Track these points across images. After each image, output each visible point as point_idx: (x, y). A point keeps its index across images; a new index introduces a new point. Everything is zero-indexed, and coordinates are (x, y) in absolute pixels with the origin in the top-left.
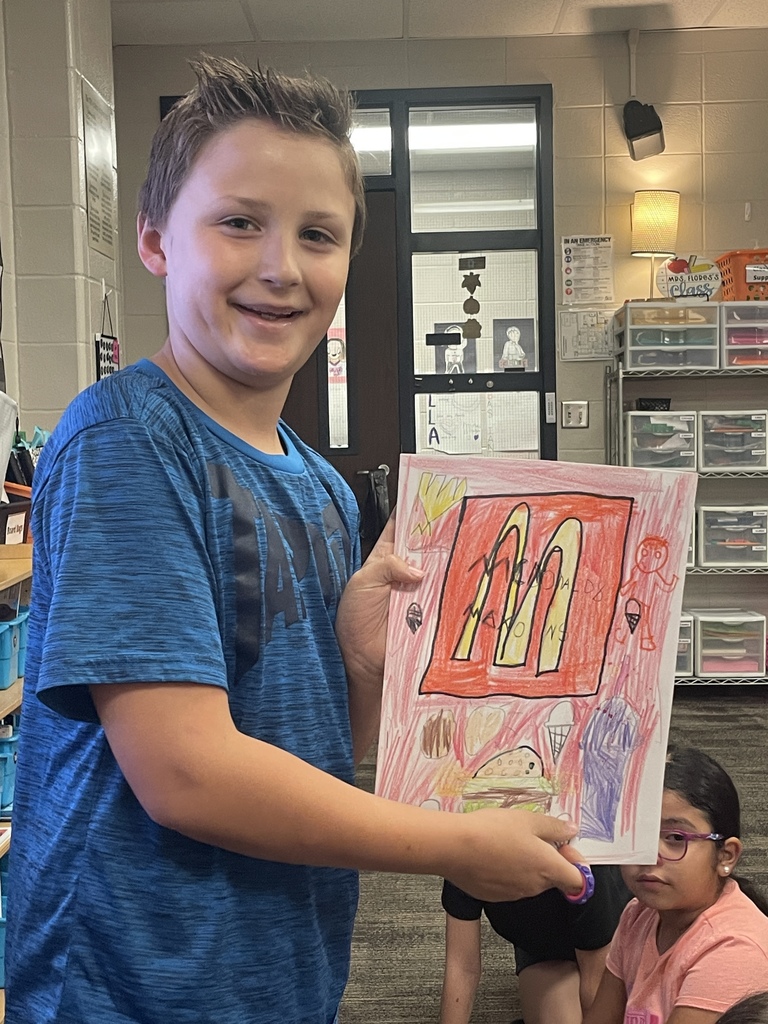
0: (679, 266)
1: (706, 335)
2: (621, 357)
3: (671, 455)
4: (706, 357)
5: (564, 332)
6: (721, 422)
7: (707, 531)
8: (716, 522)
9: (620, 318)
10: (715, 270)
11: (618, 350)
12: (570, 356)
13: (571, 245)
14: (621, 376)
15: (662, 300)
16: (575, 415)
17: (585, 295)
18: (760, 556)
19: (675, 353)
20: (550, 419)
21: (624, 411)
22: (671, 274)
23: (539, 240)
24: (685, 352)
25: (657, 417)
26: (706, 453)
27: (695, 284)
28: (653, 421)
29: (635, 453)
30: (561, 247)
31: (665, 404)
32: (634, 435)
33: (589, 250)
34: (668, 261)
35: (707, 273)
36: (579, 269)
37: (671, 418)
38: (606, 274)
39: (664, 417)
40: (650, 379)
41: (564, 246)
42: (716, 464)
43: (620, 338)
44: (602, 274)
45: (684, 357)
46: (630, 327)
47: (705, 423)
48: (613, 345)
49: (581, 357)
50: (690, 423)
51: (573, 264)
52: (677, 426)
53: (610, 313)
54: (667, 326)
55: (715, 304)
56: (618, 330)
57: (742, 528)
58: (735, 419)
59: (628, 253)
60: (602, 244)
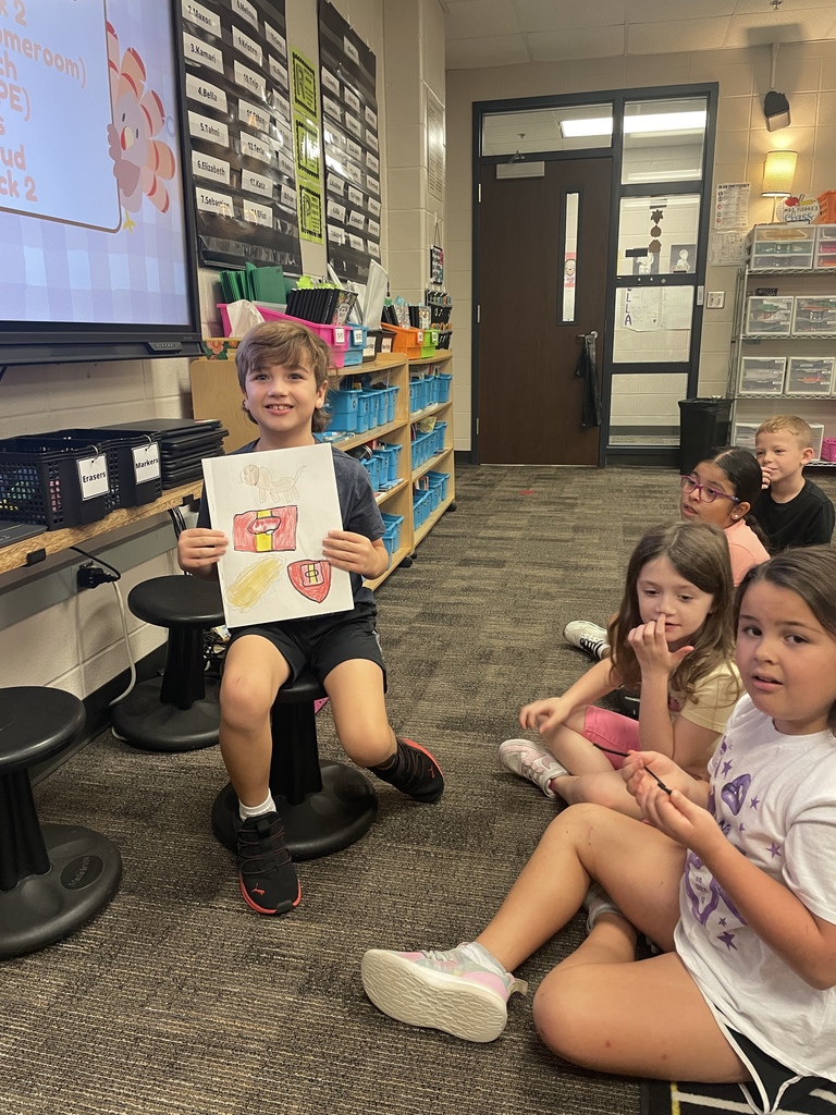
0: (792, 202)
1: (806, 246)
2: (748, 262)
3: (774, 324)
4: (804, 260)
5: (714, 247)
6: (809, 303)
7: (792, 372)
8: (799, 367)
9: (750, 236)
10: (816, 204)
11: (747, 257)
12: (715, 262)
13: (723, 190)
14: (747, 273)
15: (778, 224)
16: (716, 300)
17: (730, 223)
18: (825, 388)
19: (783, 258)
20: (699, 303)
21: (747, 296)
22: (786, 206)
23: (702, 188)
24: (790, 258)
25: (767, 300)
26: (797, 323)
27: (802, 213)
28: (765, 302)
29: (751, 323)
30: (716, 191)
31: (774, 292)
32: (751, 312)
33: (735, 192)
34: (785, 199)
35: (810, 206)
36: (727, 205)
37: (777, 301)
38: (746, 208)
39: (772, 300)
40: (766, 276)
41: (718, 190)
42: (803, 330)
43: (749, 250)
44: (742, 209)
45: (790, 260)
46: (756, 241)
47: (798, 304)
48: (744, 255)
49: (723, 263)
50: (789, 304)
51: (724, 202)
52: (781, 306)
53: (744, 234)
54: (780, 241)
55: (814, 226)
56: (748, 244)
57: (815, 370)
58: (818, 301)
59: (760, 195)
60: (743, 188)
